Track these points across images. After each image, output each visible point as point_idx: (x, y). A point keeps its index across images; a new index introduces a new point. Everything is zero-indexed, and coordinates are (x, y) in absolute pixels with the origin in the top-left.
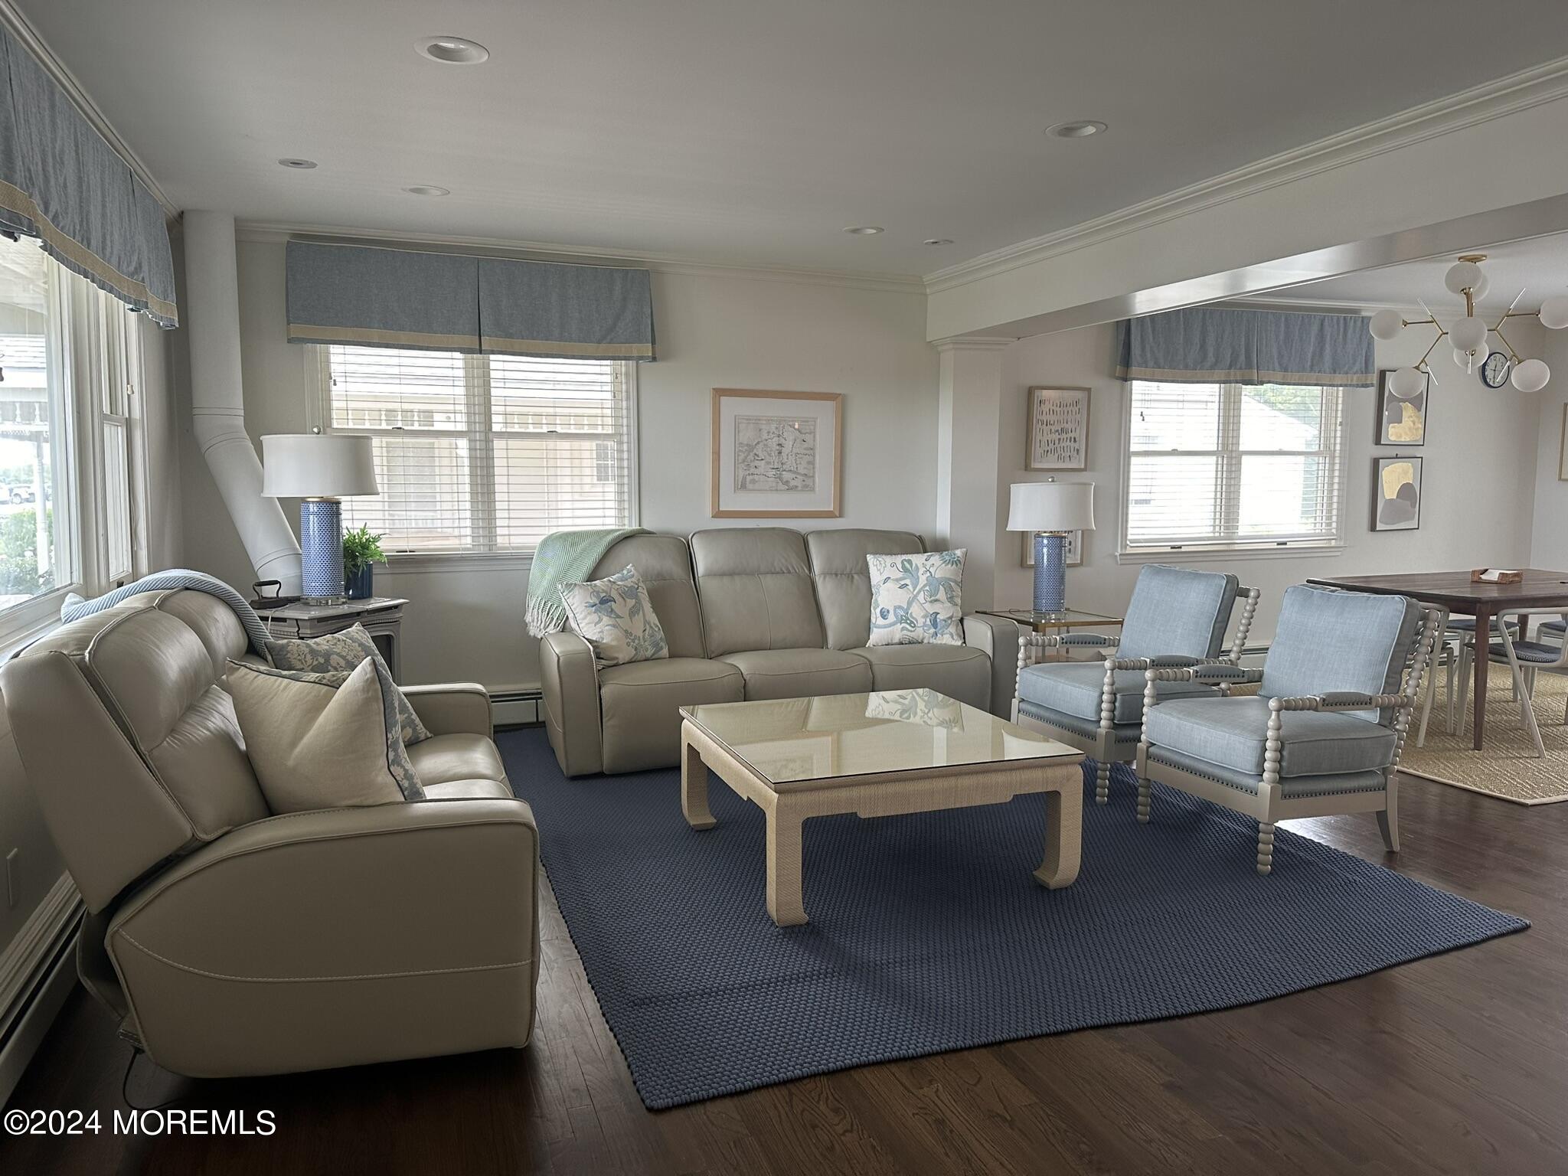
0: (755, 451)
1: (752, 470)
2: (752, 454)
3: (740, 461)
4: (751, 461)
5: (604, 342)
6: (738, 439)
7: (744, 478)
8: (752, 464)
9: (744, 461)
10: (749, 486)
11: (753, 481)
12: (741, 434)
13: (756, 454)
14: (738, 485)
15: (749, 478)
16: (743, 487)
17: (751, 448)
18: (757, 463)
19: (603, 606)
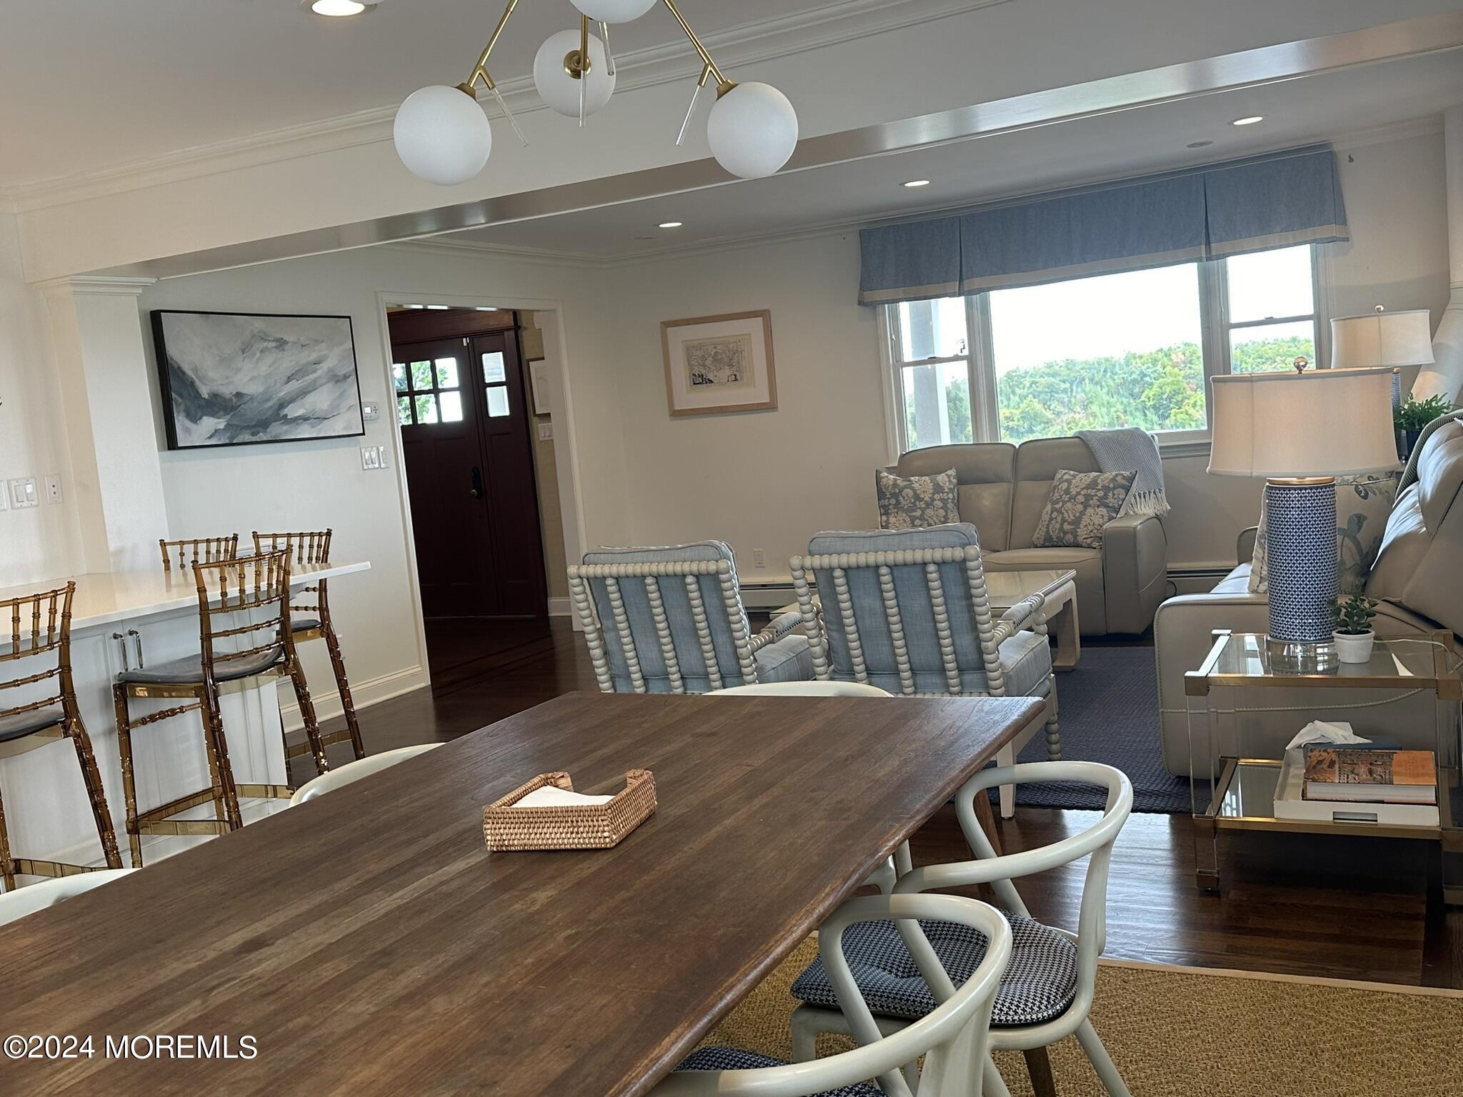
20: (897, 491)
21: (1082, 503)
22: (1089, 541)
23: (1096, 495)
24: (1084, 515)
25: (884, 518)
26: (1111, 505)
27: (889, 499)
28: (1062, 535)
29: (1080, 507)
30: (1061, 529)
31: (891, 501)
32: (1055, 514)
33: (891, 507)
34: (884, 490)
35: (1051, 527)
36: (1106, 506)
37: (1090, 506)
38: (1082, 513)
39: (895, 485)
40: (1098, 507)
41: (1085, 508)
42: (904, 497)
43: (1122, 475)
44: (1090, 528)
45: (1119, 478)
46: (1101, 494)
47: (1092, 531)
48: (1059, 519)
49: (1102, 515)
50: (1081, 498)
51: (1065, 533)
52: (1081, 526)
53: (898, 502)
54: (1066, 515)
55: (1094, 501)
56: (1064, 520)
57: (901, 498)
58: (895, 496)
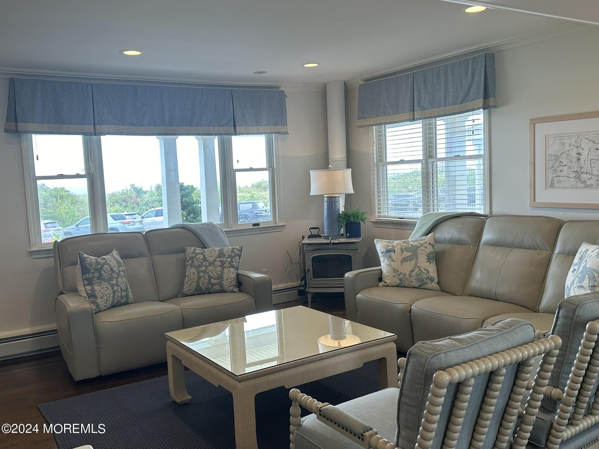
0: (560, 159)
1: (558, 173)
2: (558, 162)
3: (550, 167)
4: (558, 167)
5: (464, 102)
6: (548, 152)
7: (553, 180)
8: (559, 169)
9: (552, 167)
10: (556, 185)
11: (559, 181)
12: (550, 148)
13: (561, 162)
14: (548, 183)
15: (556, 179)
16: (552, 185)
17: (556, 157)
18: (561, 168)
19: (386, 254)
20: (99, 267)
21: (220, 266)
22: (231, 288)
23: (227, 261)
24: (224, 273)
25: (89, 287)
26: (235, 266)
27: (93, 273)
28: (210, 286)
29: (220, 269)
30: (209, 282)
31: (95, 275)
32: (202, 274)
33: (94, 279)
34: (89, 267)
35: (200, 282)
36: (233, 267)
37: (225, 267)
38: (222, 272)
39: (97, 263)
40: (229, 267)
41: (223, 268)
42: (104, 271)
43: (236, 248)
44: (230, 280)
45: (235, 250)
46: (229, 260)
47: (231, 282)
48: (207, 276)
49: (233, 272)
50: (218, 263)
51: (213, 285)
52: (224, 280)
53: (101, 275)
54: (210, 274)
55: (227, 265)
56: (210, 278)
57: (102, 272)
58: (98, 270)
